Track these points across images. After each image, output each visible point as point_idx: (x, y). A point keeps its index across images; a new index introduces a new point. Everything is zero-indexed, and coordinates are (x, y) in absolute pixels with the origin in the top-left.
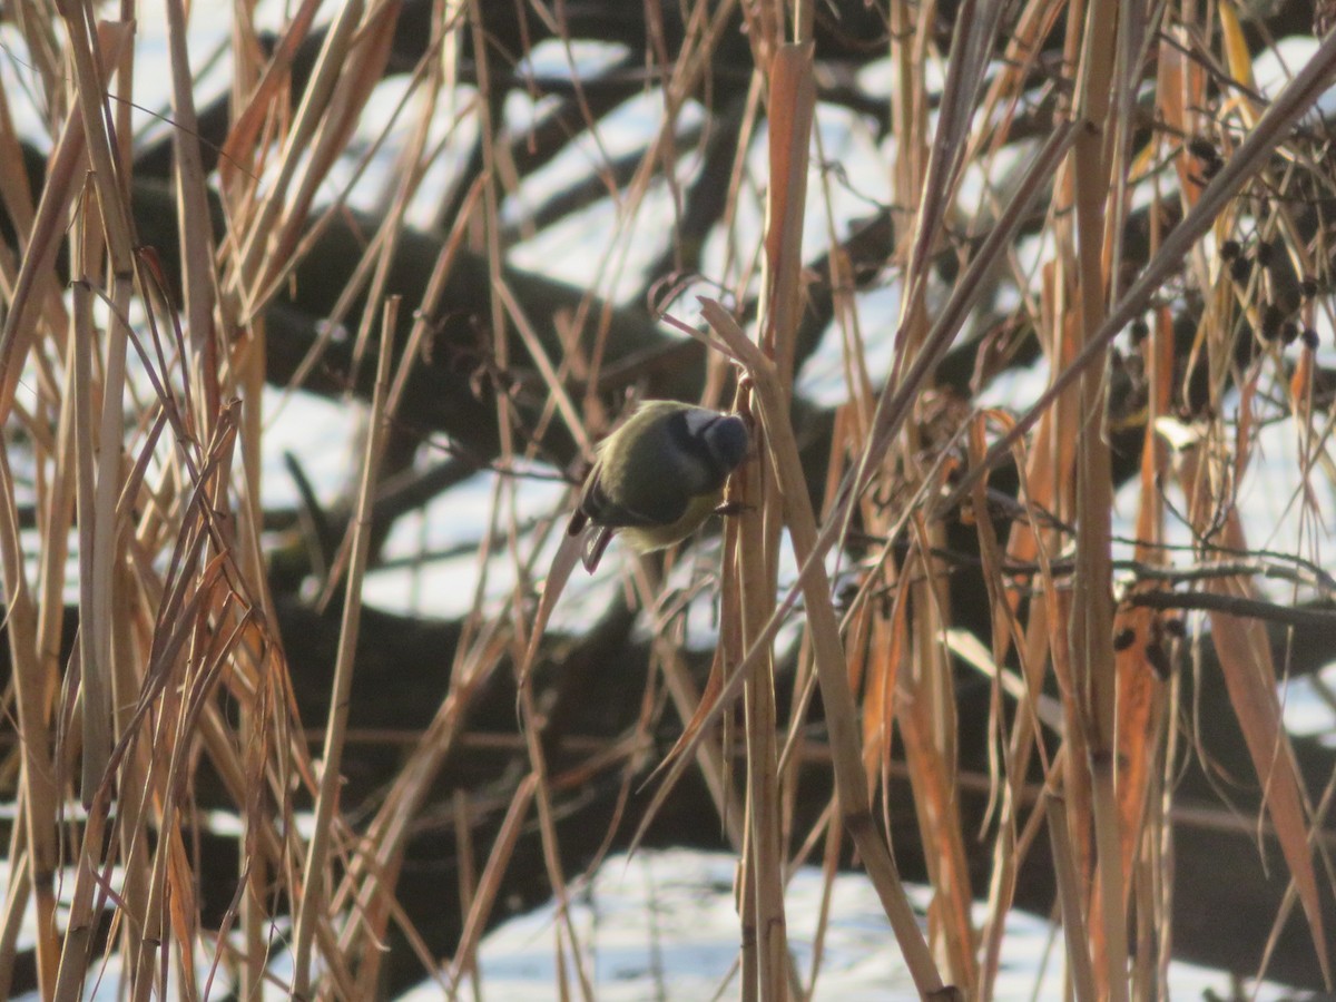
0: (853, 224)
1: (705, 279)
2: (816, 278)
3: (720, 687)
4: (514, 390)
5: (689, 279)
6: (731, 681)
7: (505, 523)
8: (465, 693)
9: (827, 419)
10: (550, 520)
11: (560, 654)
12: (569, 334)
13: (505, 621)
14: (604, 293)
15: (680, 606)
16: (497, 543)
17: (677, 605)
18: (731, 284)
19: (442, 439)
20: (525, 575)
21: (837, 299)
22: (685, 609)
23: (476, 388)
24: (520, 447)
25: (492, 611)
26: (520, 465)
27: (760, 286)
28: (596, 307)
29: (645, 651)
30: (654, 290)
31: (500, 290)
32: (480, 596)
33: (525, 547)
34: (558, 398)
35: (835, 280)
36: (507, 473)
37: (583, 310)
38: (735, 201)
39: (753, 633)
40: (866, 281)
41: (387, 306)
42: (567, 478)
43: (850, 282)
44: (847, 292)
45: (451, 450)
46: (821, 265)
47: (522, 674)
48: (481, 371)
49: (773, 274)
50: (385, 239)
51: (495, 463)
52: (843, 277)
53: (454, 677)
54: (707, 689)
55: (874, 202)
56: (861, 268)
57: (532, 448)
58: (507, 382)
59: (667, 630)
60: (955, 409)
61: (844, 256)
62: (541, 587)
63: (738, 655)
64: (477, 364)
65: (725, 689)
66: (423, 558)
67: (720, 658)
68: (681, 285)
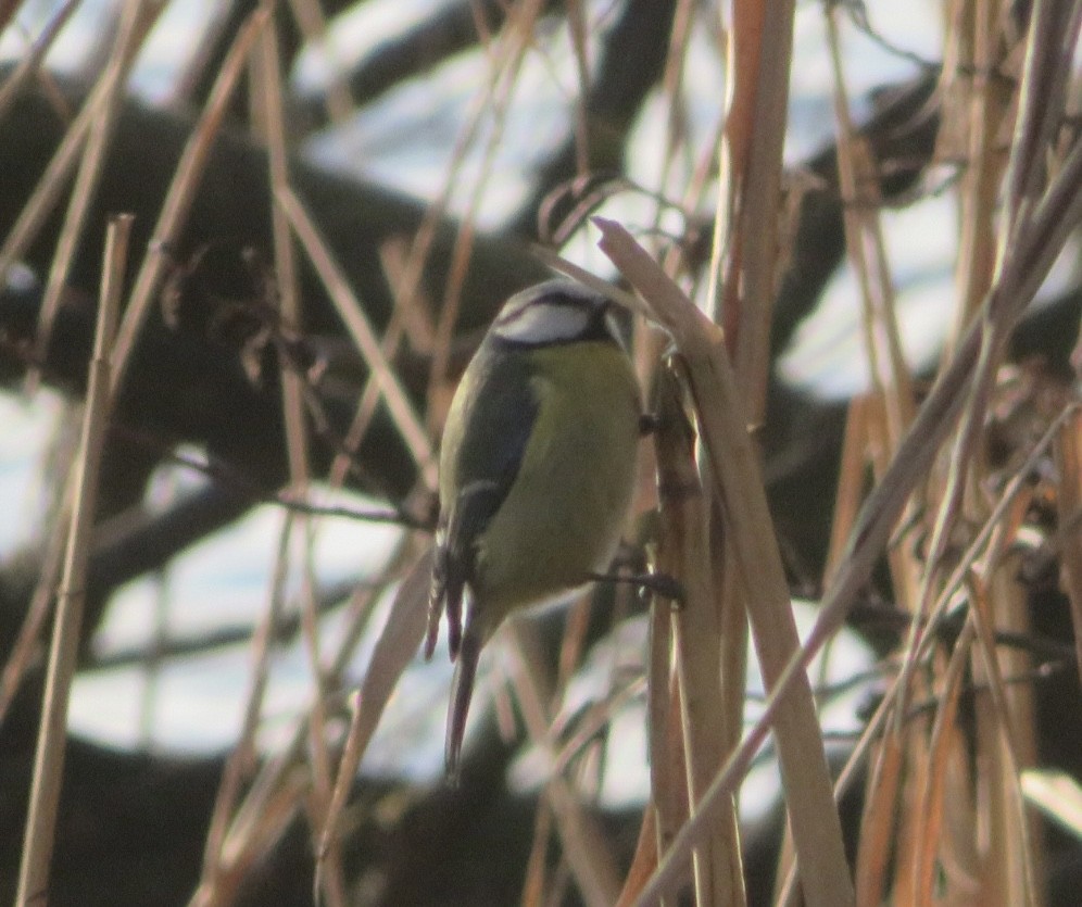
0: (878, 94)
1: (633, 187)
2: (815, 182)
3: (653, 863)
4: (316, 372)
5: (608, 187)
6: (671, 853)
7: (297, 595)
8: (226, 879)
9: (833, 419)
10: (376, 588)
11: (389, 812)
12: (403, 275)
13: (298, 756)
14: (459, 208)
15: (593, 730)
16: (284, 630)
17: (588, 728)
18: (673, 193)
19: (196, 455)
20: (332, 683)
21: (850, 218)
22: (602, 735)
23: (252, 369)
24: (320, 468)
25: (276, 740)
26: (323, 495)
27: (719, 200)
28: (447, 232)
29: (527, 809)
30: (548, 205)
31: (287, 205)
32: (253, 719)
33: (332, 633)
34: (383, 385)
35: (847, 188)
36: (300, 509)
37: (424, 239)
38: (681, 53)
39: (704, 778)
40: (899, 188)
41: (111, 231)
42: (403, 519)
43: (872, 190)
44: (868, 209)
45: (209, 471)
46: (824, 164)
47: (323, 841)
48: (261, 339)
49: (740, 179)
50: (95, 118)
51: (281, 493)
52: (860, 181)
53: (209, 855)
54: (632, 870)
55: (910, 56)
56: (890, 167)
57: (341, 464)
58: (304, 360)
59: (567, 774)
60: (1047, 396)
61: (862, 147)
62: (354, 700)
63: (683, 812)
64: (256, 327)
65: (661, 866)
66: (163, 652)
67: (652, 820)
68: (594, 197)
